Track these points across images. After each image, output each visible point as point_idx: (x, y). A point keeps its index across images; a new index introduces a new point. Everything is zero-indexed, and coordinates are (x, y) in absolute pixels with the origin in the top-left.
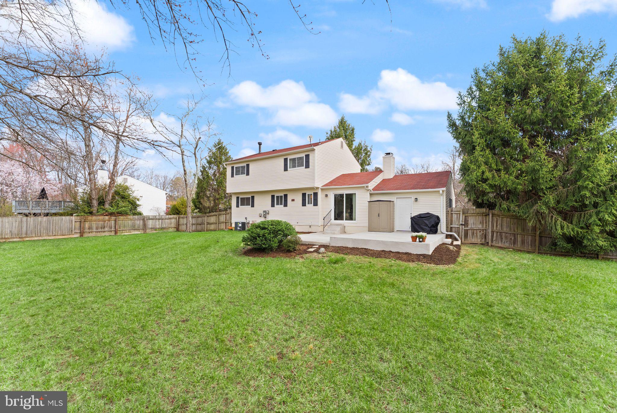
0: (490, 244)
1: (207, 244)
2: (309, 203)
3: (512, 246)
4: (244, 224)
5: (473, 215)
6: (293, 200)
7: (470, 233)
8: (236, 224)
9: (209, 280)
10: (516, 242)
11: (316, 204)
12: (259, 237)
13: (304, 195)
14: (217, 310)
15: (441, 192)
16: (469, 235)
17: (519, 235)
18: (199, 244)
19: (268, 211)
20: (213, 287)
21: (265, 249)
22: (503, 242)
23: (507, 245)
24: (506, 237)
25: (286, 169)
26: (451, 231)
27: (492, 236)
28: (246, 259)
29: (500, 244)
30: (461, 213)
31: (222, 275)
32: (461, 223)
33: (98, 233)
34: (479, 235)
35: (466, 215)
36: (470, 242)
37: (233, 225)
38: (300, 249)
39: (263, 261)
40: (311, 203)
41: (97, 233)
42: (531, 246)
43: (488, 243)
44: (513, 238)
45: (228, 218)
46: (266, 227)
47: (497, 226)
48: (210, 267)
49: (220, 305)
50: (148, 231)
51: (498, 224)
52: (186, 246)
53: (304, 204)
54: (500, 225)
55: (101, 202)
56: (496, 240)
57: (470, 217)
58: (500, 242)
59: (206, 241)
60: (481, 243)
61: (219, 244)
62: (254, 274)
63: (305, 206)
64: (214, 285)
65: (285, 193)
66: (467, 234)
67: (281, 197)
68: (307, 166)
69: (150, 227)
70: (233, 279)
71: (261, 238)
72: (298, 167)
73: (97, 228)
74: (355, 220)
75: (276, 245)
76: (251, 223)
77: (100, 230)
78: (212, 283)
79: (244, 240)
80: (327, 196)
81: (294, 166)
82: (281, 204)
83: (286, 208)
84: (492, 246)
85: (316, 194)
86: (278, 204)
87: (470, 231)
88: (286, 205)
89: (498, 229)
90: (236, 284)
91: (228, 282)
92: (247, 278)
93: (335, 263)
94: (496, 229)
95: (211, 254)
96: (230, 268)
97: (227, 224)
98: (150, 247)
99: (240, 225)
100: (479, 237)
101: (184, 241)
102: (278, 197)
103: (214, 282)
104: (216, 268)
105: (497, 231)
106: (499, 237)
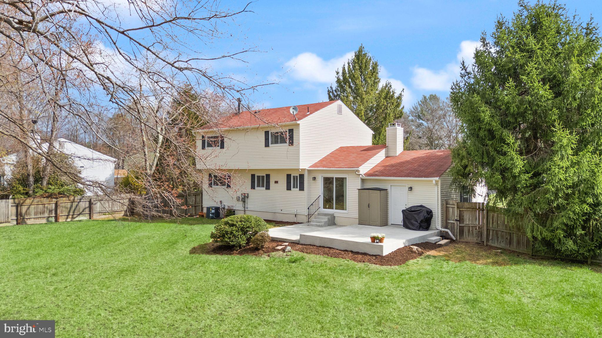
0: (485, 244)
1: (174, 238)
2: (294, 187)
3: (508, 246)
4: (217, 209)
5: (468, 209)
6: (276, 182)
7: (466, 230)
8: (208, 209)
9: (179, 275)
10: (512, 242)
11: (302, 189)
12: (227, 234)
13: (289, 176)
14: (186, 295)
15: (434, 182)
16: (464, 233)
17: (514, 235)
18: (165, 240)
19: (248, 194)
20: (183, 281)
21: (233, 246)
22: (499, 241)
23: (503, 245)
24: (502, 237)
25: (267, 145)
26: (446, 228)
27: (488, 235)
28: (213, 258)
29: (496, 244)
30: (456, 207)
31: (190, 272)
32: (456, 218)
33: (37, 220)
34: (475, 233)
35: (461, 209)
36: (465, 240)
37: (205, 211)
38: (269, 247)
39: (230, 259)
40: (297, 187)
41: (35, 220)
42: (527, 247)
43: (483, 242)
44: (509, 238)
45: (198, 200)
46: (235, 223)
47: (493, 223)
48: (179, 264)
49: (188, 292)
50: (95, 217)
51: (494, 221)
52: (151, 241)
53: (289, 188)
54: (496, 221)
55: (38, 179)
56: (492, 239)
57: (465, 212)
58: (496, 241)
59: (173, 235)
60: (476, 241)
61: (187, 239)
62: (217, 271)
63: (290, 190)
64: (183, 280)
65: (268, 173)
66: (463, 232)
67: (263, 177)
68: (291, 143)
69: (98, 210)
70: (199, 275)
71: (229, 235)
72: (281, 143)
73: (36, 214)
74: (346, 210)
75: (244, 242)
76: (226, 208)
77: (39, 216)
78: (182, 278)
79: (213, 236)
80: (314, 179)
81: (276, 142)
82: (263, 186)
83: (268, 191)
84: (487, 245)
85: (302, 176)
86: (258, 186)
87: (466, 228)
88: (268, 188)
89: (494, 226)
90: (201, 279)
91: (195, 277)
92: (211, 274)
93: (293, 262)
94: (492, 227)
95: (180, 251)
96: (197, 266)
97: (197, 208)
98: (114, 242)
99: (213, 211)
100: (475, 235)
101: (147, 234)
102: (258, 177)
103: (184, 277)
104: (185, 266)
105: (492, 229)
106: (495, 235)
